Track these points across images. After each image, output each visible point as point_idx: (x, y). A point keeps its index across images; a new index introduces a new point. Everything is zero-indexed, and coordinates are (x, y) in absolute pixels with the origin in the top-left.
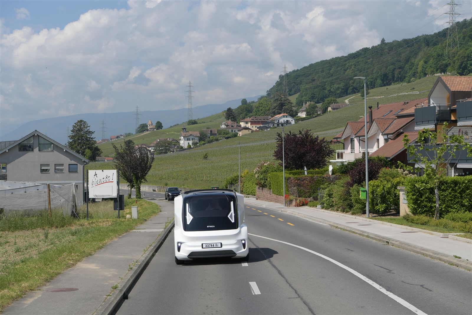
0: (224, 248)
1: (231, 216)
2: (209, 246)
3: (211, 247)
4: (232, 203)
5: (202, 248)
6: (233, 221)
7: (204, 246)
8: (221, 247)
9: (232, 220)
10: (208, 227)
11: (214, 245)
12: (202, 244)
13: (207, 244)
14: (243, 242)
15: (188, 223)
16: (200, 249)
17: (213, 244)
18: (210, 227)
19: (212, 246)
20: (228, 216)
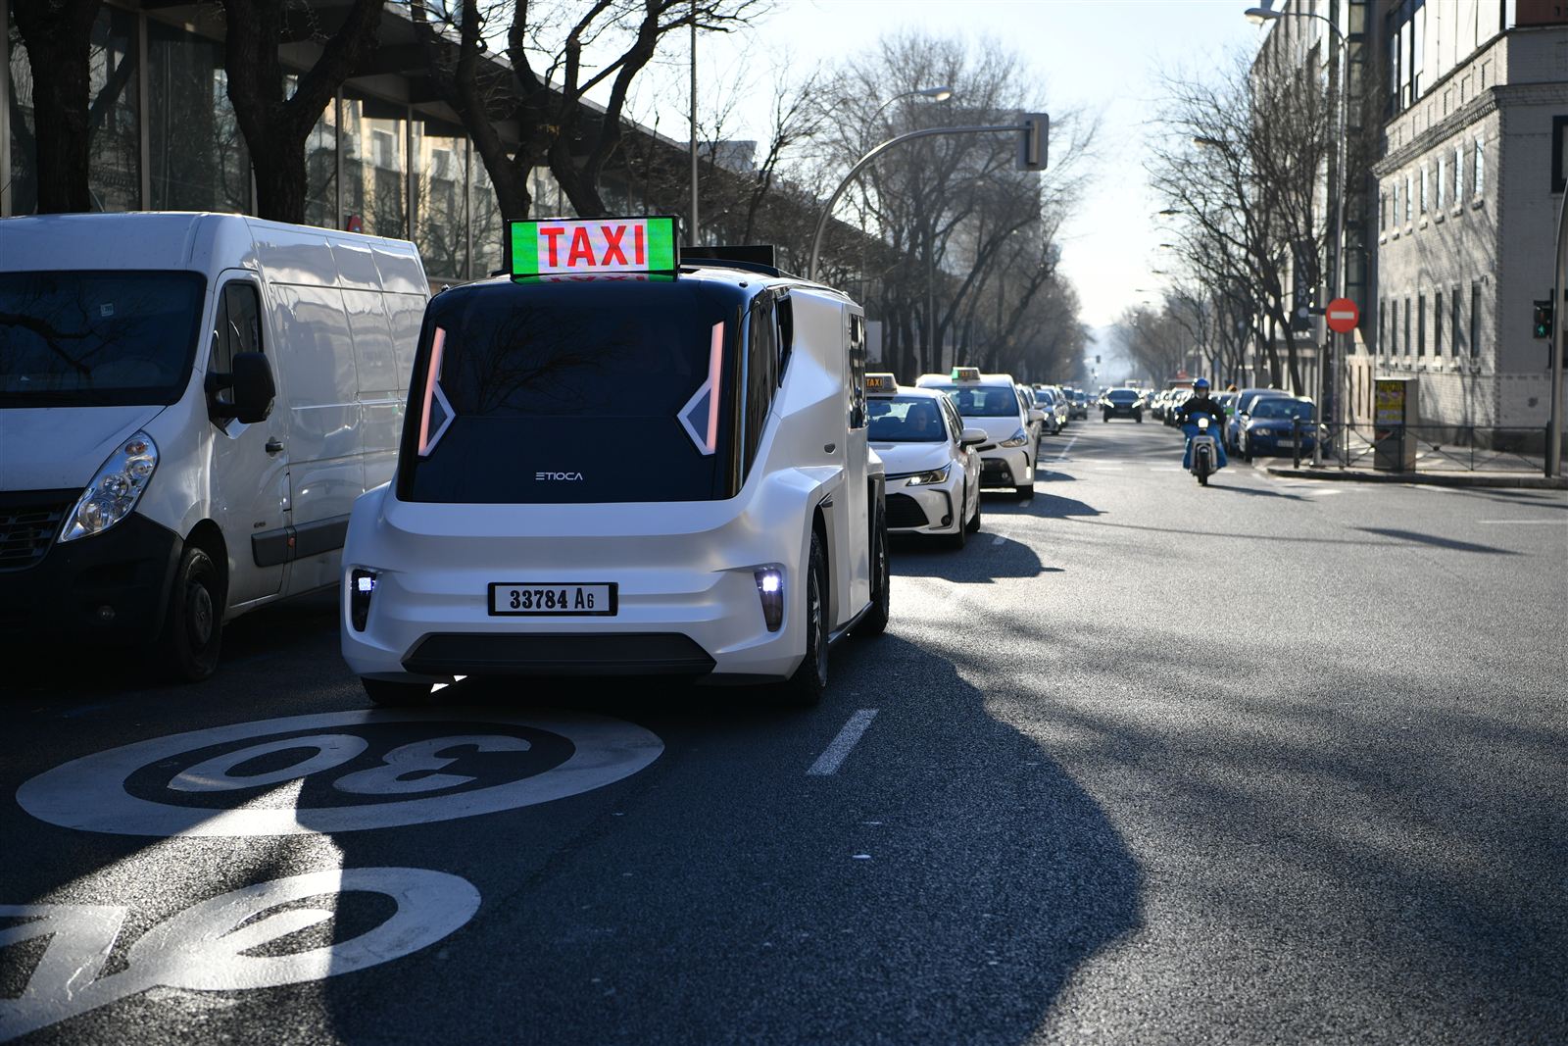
0: (632, 618)
1: (700, 417)
2: (534, 599)
3: (544, 608)
4: (718, 330)
5: (492, 612)
6: (709, 446)
7: (503, 602)
8: (613, 610)
9: (705, 440)
10: (540, 476)
11: (563, 593)
12: (492, 587)
13: (521, 589)
14: (770, 584)
15: (427, 445)
16: (474, 619)
17: (557, 590)
18: (556, 476)
19: (553, 599)
20: (683, 416)
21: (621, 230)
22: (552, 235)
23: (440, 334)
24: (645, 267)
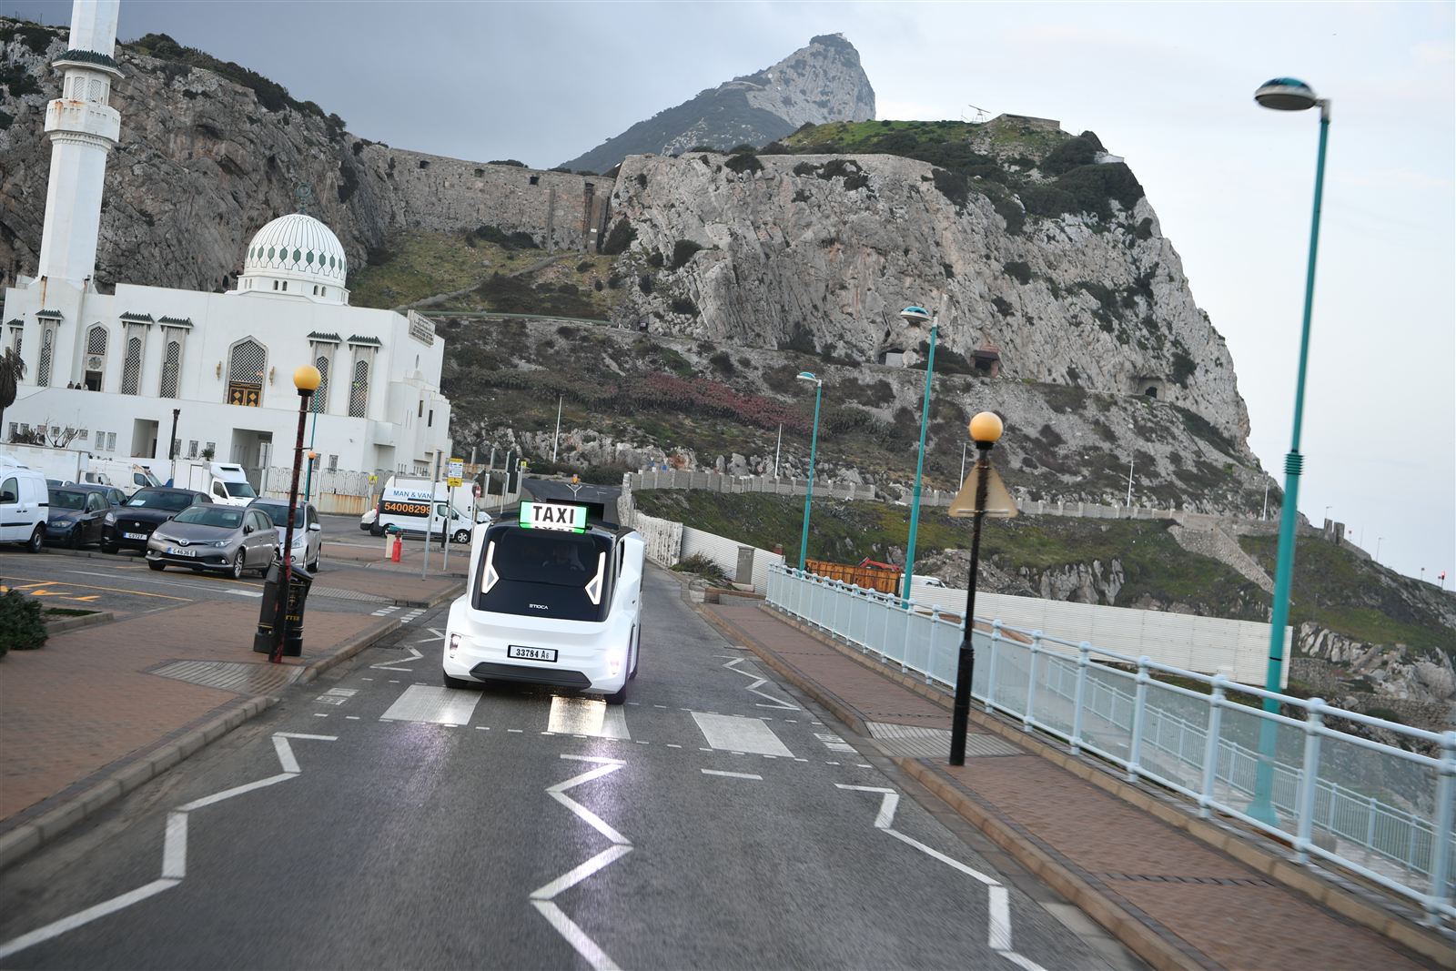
0: (561, 665)
1: (594, 589)
2: (526, 653)
3: (529, 657)
4: (603, 556)
5: (509, 656)
6: (596, 601)
7: (514, 653)
8: (555, 661)
9: (594, 595)
10: (531, 606)
11: (537, 652)
12: (510, 647)
13: (521, 649)
15: (486, 589)
16: (502, 659)
17: (535, 651)
18: (538, 606)
19: (533, 655)
20: (588, 588)
21: (565, 510)
22: (538, 509)
23: (492, 545)
24: (573, 525)
